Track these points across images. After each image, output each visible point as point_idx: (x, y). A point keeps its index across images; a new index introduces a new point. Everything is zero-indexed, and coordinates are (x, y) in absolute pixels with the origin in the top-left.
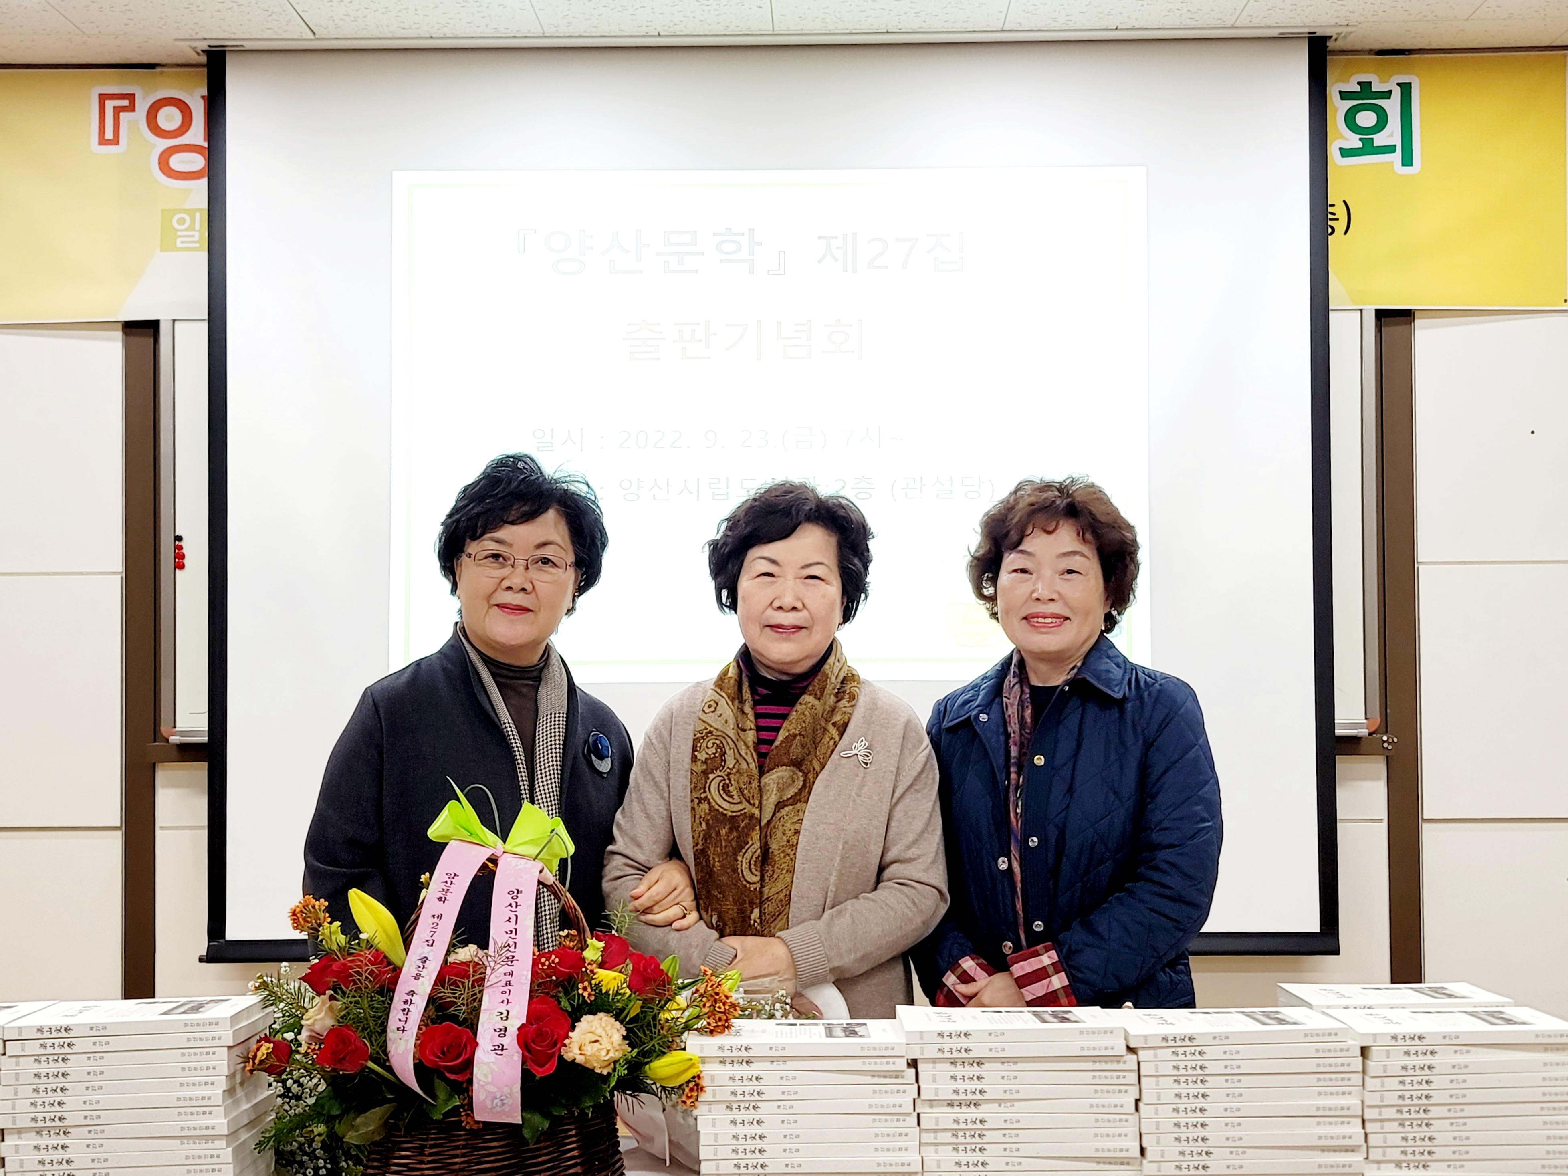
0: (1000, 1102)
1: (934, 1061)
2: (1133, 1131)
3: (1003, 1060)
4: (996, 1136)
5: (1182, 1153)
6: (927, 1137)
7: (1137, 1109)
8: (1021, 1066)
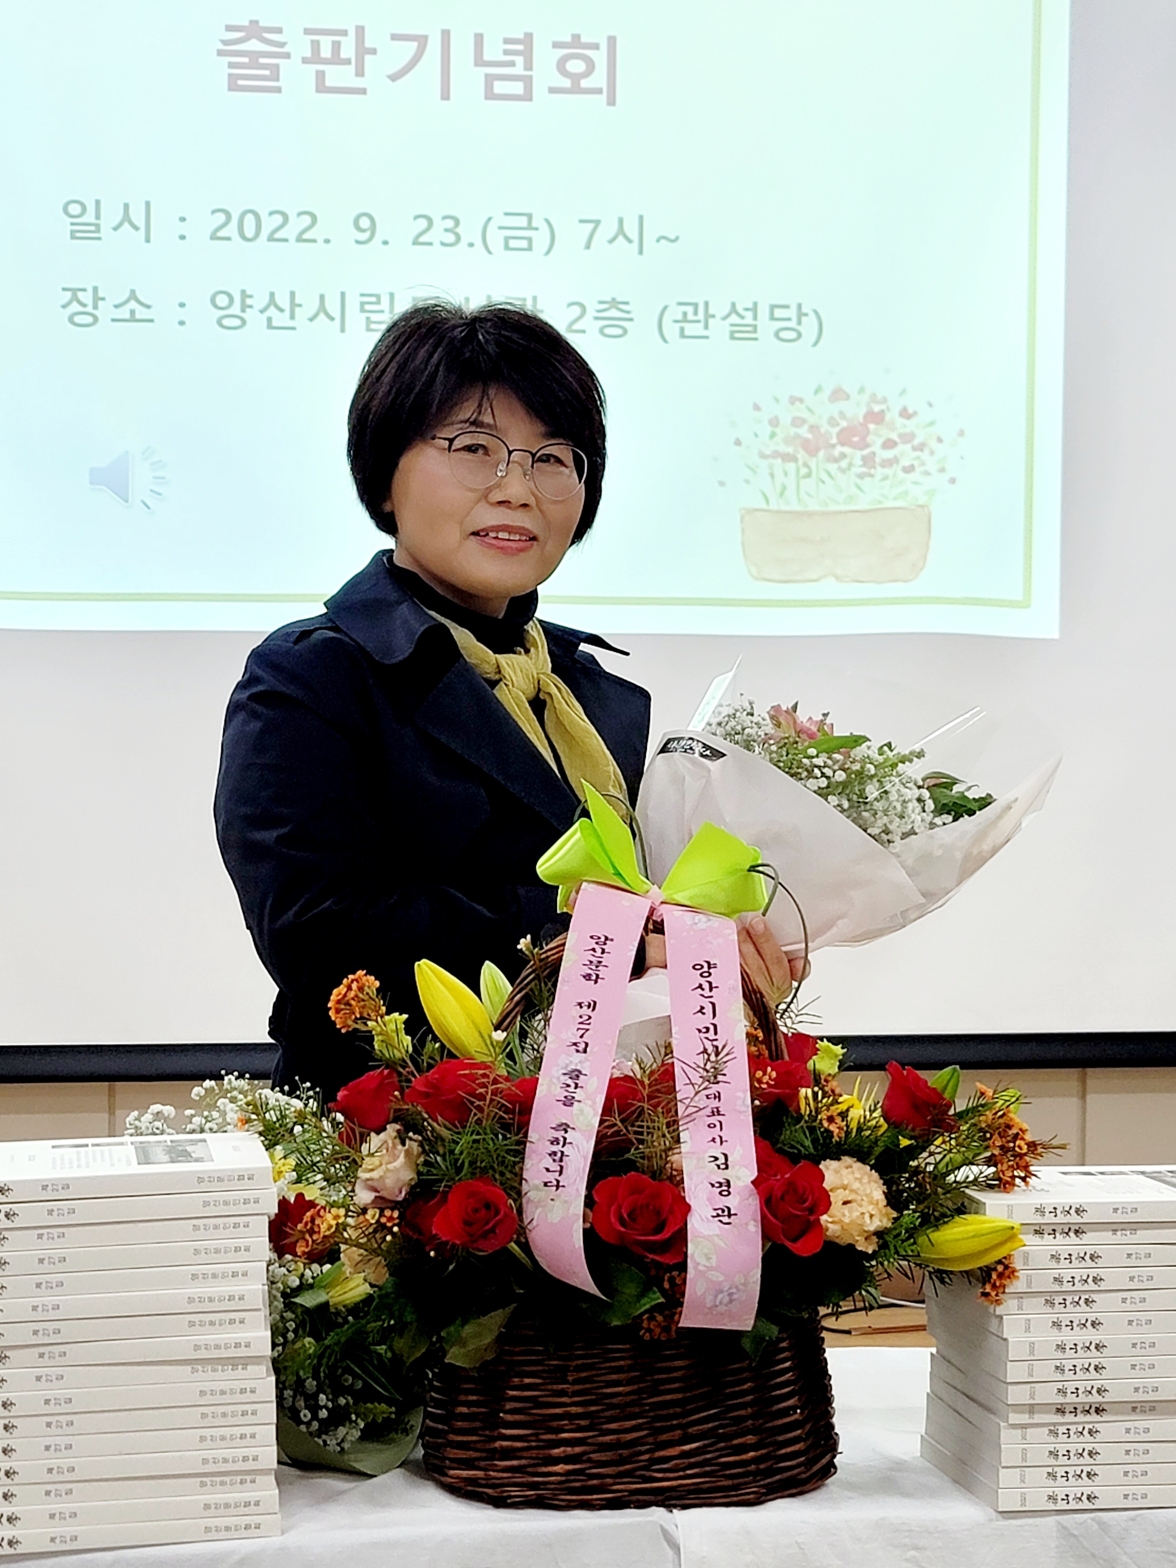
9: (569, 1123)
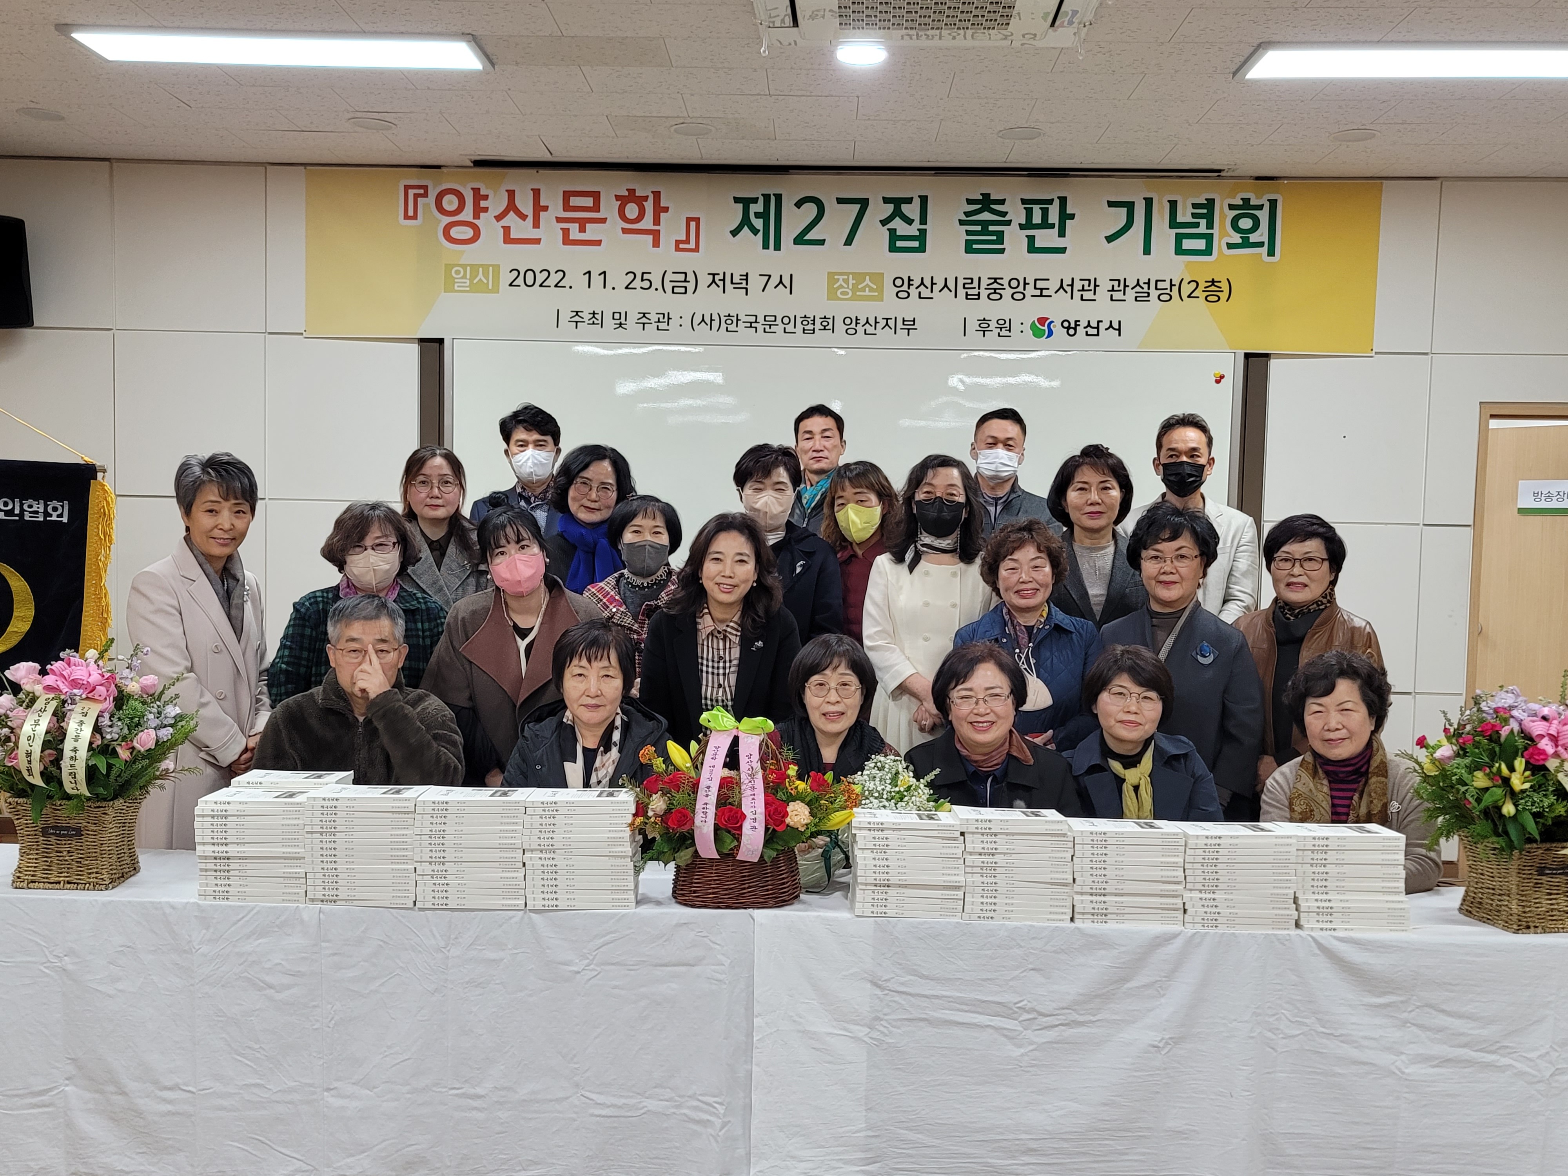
0: (1005, 854)
1: (973, 833)
2: (1069, 870)
3: (1007, 834)
4: (1002, 870)
5: (1093, 882)
6: (968, 870)
7: (1072, 860)
8: (1015, 837)
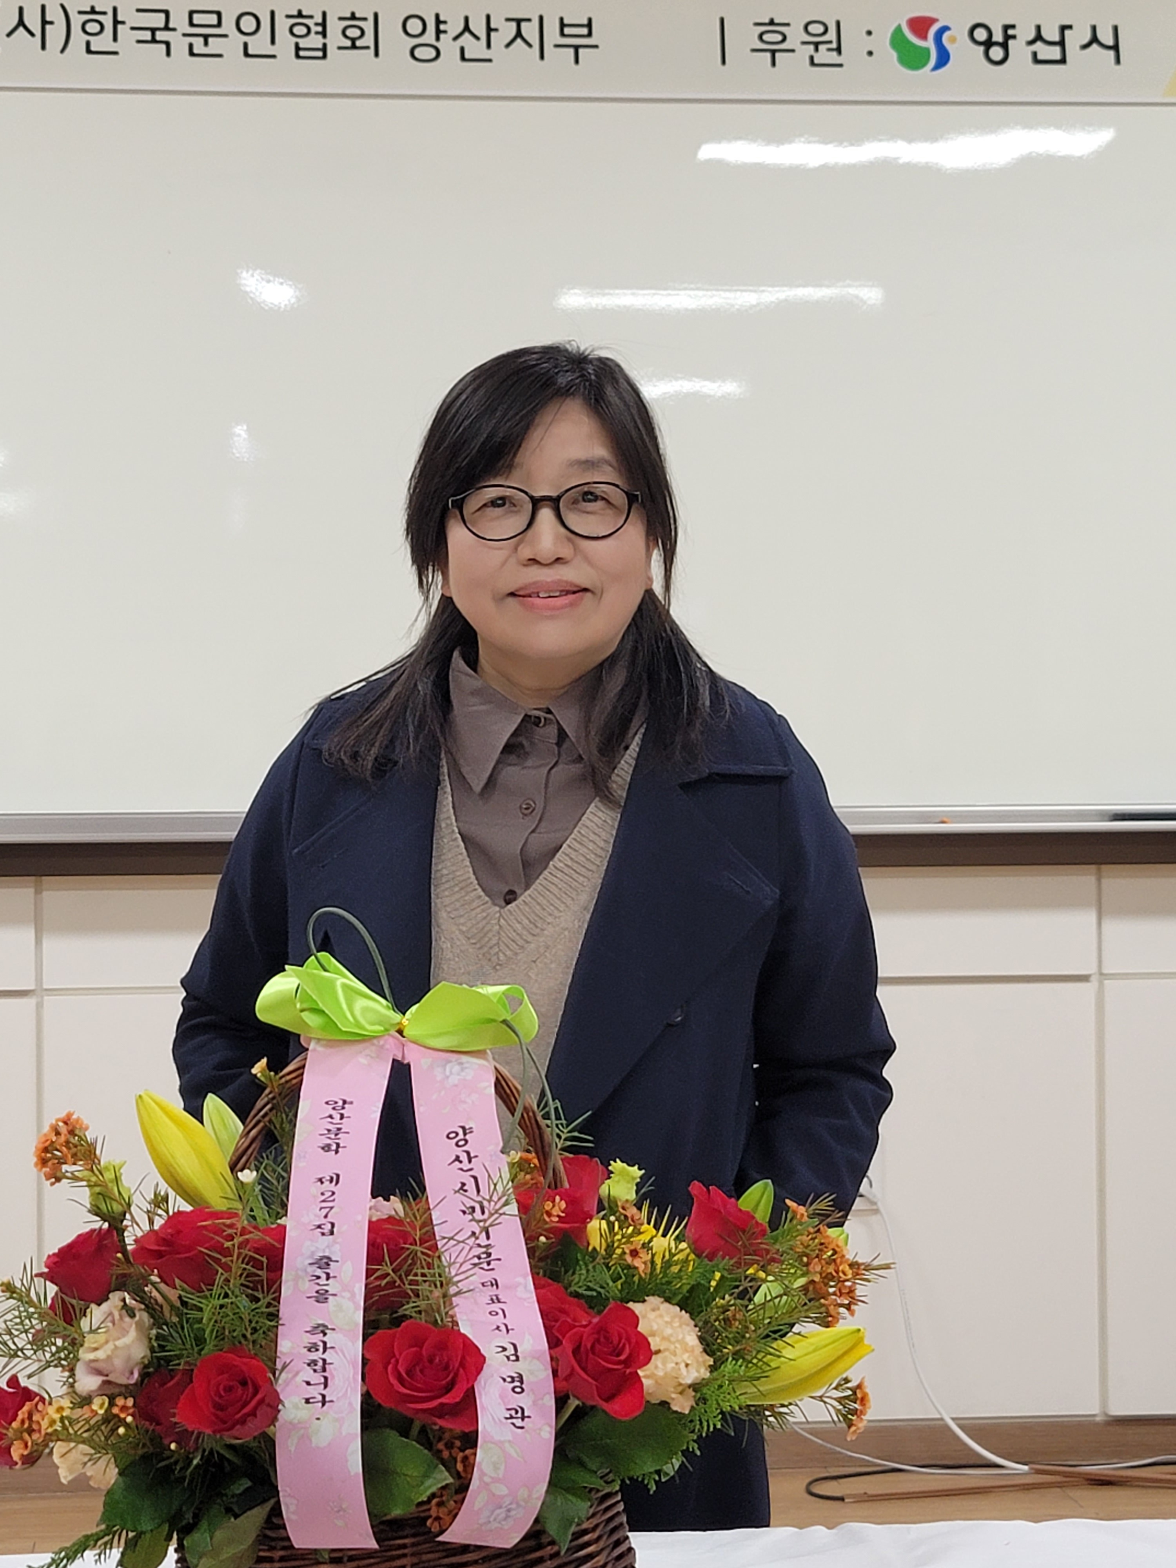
9: (327, 1324)
